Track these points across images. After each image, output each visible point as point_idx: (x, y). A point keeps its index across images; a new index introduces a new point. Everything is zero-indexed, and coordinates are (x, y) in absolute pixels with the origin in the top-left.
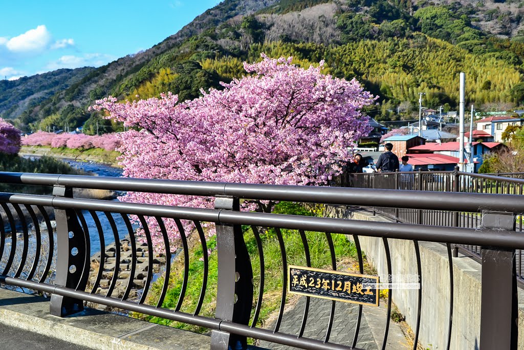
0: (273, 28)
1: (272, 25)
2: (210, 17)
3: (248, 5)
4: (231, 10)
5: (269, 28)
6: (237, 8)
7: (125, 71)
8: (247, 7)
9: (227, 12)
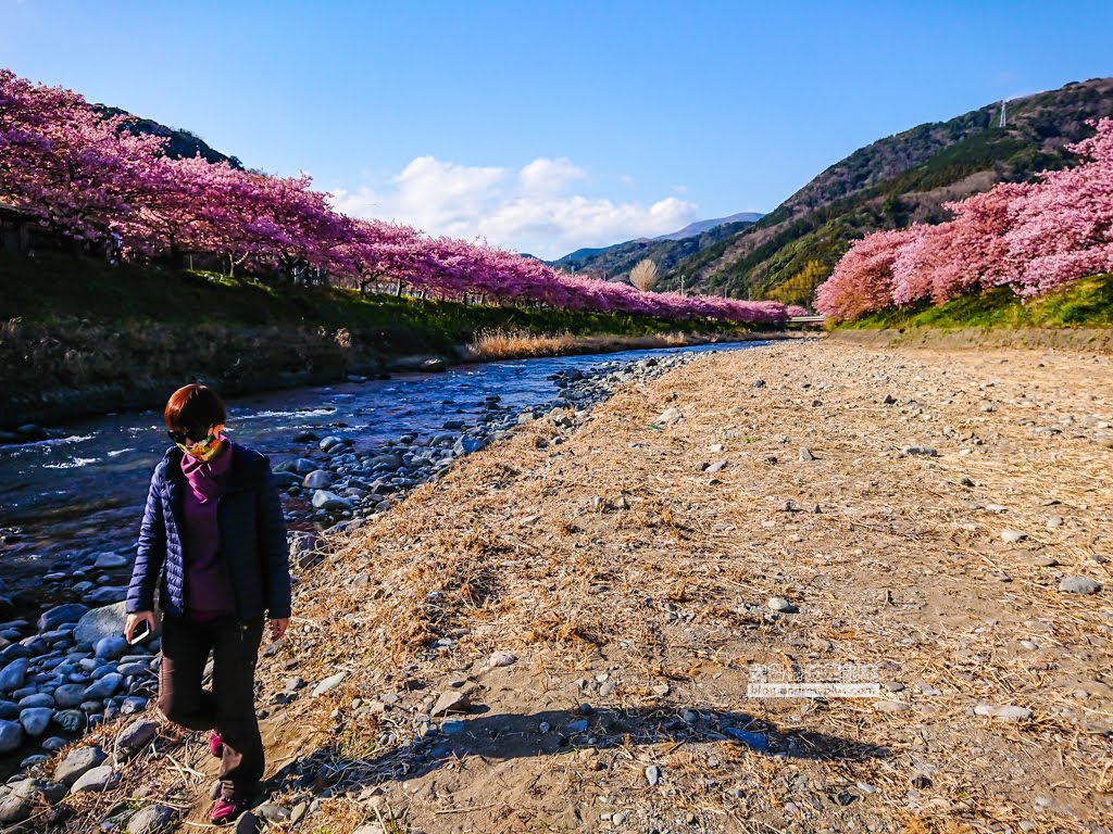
0: (918, 210)
1: (917, 205)
2: (834, 178)
3: (885, 159)
4: (863, 166)
5: (913, 210)
6: (871, 163)
7: (746, 255)
8: (884, 162)
9: (857, 170)
